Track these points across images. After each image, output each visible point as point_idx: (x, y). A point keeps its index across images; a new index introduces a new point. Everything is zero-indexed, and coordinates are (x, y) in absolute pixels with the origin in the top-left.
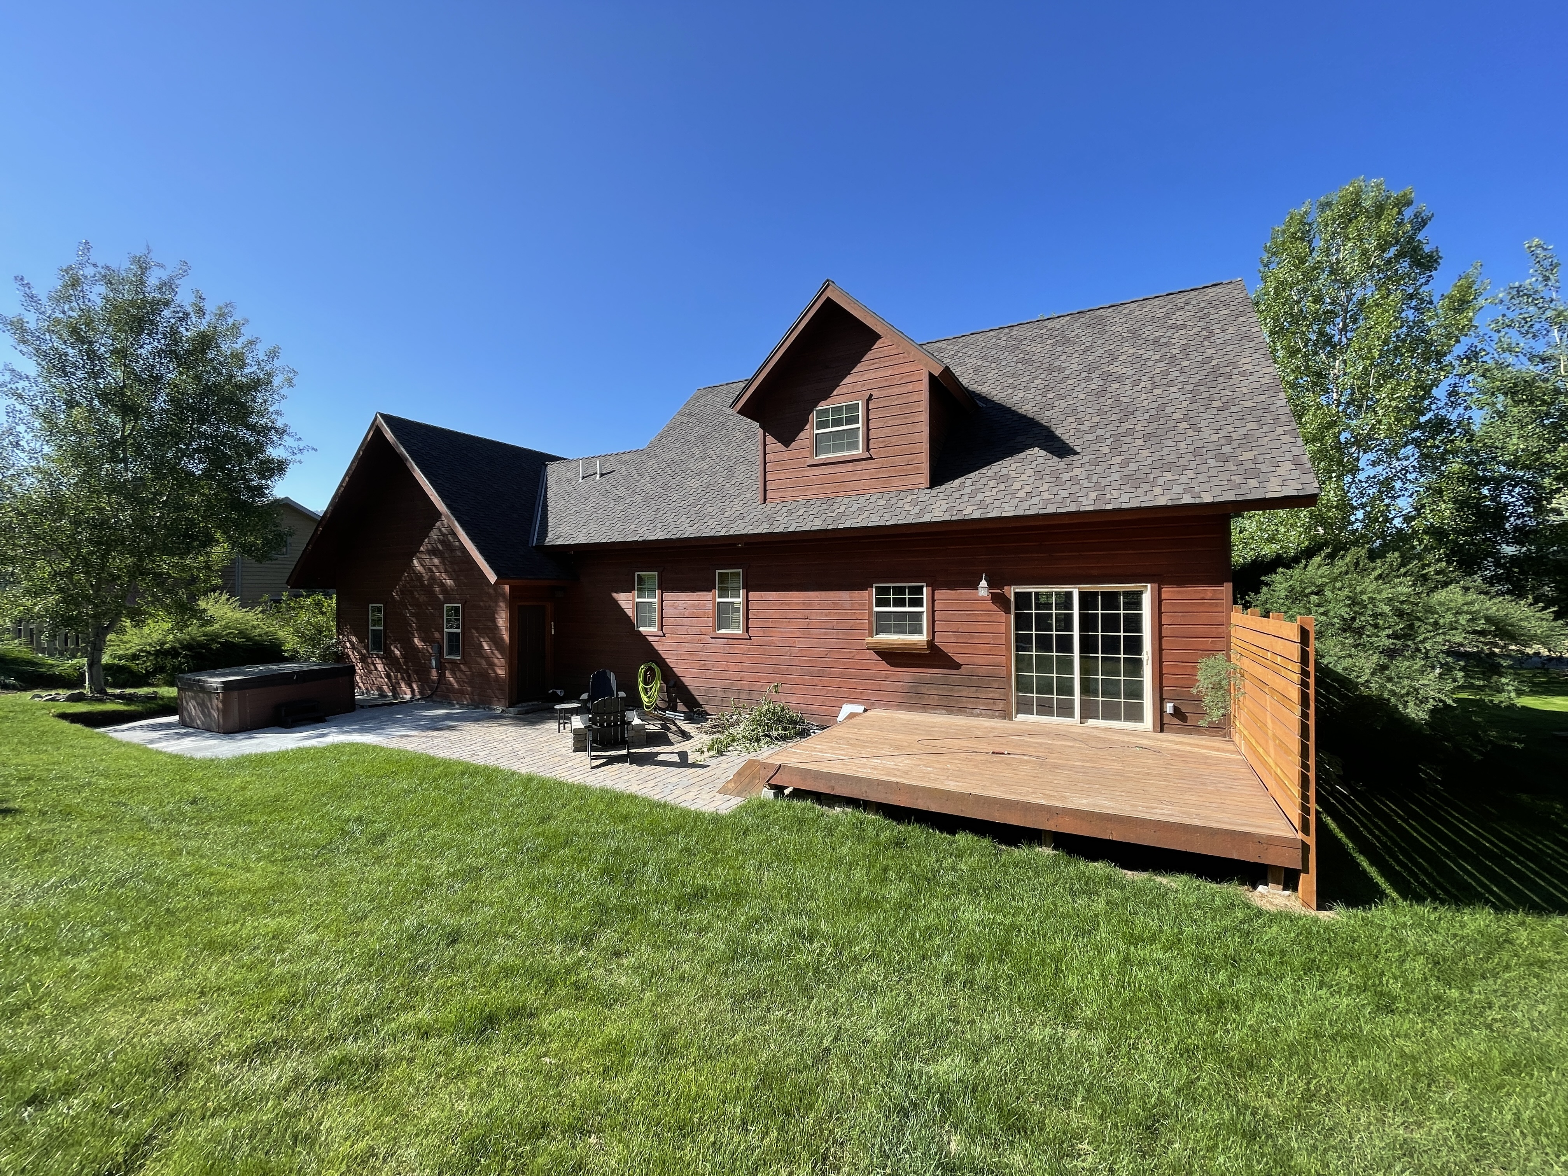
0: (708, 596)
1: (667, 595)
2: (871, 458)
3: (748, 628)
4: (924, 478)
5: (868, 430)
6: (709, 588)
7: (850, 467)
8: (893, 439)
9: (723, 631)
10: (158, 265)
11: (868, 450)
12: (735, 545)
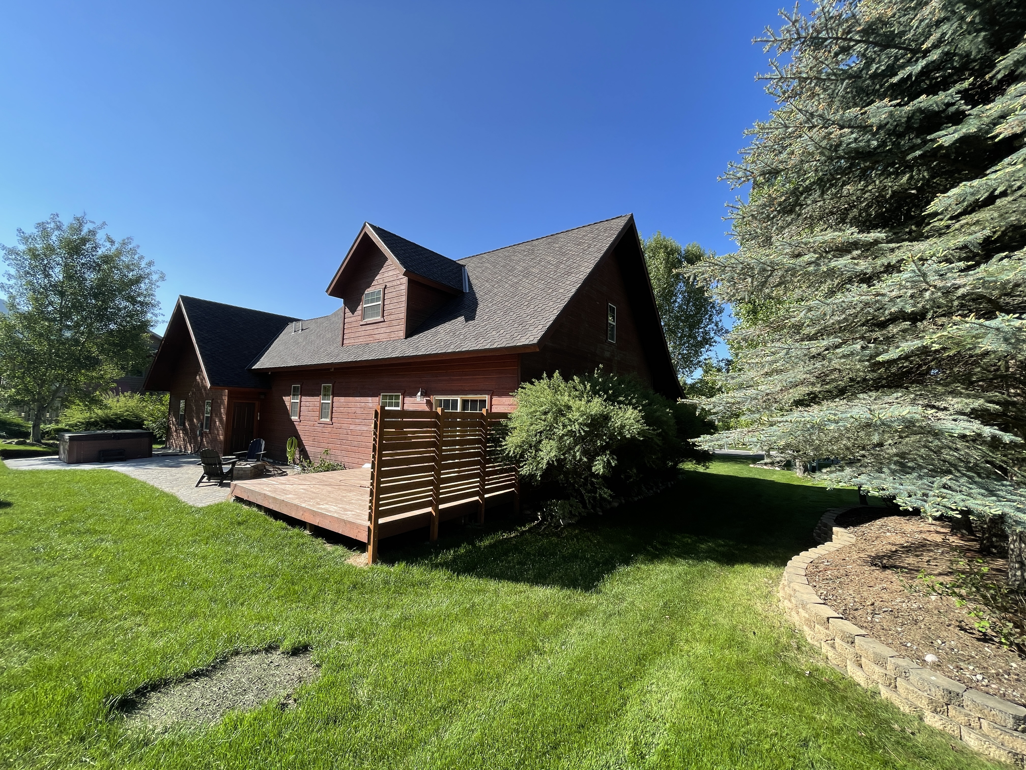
0: (317, 399)
1: (304, 398)
2: (384, 321)
3: (332, 418)
4: (402, 334)
5: (384, 305)
6: (318, 395)
7: (375, 326)
8: (393, 311)
9: (323, 420)
10: (91, 222)
11: (383, 316)
12: (329, 369)
